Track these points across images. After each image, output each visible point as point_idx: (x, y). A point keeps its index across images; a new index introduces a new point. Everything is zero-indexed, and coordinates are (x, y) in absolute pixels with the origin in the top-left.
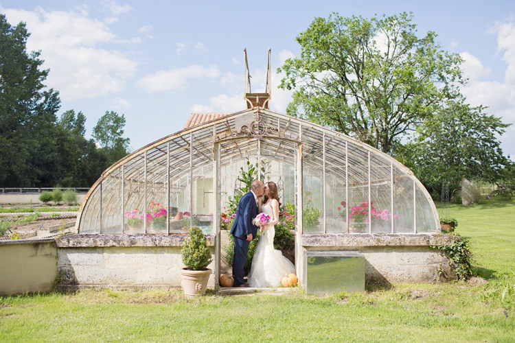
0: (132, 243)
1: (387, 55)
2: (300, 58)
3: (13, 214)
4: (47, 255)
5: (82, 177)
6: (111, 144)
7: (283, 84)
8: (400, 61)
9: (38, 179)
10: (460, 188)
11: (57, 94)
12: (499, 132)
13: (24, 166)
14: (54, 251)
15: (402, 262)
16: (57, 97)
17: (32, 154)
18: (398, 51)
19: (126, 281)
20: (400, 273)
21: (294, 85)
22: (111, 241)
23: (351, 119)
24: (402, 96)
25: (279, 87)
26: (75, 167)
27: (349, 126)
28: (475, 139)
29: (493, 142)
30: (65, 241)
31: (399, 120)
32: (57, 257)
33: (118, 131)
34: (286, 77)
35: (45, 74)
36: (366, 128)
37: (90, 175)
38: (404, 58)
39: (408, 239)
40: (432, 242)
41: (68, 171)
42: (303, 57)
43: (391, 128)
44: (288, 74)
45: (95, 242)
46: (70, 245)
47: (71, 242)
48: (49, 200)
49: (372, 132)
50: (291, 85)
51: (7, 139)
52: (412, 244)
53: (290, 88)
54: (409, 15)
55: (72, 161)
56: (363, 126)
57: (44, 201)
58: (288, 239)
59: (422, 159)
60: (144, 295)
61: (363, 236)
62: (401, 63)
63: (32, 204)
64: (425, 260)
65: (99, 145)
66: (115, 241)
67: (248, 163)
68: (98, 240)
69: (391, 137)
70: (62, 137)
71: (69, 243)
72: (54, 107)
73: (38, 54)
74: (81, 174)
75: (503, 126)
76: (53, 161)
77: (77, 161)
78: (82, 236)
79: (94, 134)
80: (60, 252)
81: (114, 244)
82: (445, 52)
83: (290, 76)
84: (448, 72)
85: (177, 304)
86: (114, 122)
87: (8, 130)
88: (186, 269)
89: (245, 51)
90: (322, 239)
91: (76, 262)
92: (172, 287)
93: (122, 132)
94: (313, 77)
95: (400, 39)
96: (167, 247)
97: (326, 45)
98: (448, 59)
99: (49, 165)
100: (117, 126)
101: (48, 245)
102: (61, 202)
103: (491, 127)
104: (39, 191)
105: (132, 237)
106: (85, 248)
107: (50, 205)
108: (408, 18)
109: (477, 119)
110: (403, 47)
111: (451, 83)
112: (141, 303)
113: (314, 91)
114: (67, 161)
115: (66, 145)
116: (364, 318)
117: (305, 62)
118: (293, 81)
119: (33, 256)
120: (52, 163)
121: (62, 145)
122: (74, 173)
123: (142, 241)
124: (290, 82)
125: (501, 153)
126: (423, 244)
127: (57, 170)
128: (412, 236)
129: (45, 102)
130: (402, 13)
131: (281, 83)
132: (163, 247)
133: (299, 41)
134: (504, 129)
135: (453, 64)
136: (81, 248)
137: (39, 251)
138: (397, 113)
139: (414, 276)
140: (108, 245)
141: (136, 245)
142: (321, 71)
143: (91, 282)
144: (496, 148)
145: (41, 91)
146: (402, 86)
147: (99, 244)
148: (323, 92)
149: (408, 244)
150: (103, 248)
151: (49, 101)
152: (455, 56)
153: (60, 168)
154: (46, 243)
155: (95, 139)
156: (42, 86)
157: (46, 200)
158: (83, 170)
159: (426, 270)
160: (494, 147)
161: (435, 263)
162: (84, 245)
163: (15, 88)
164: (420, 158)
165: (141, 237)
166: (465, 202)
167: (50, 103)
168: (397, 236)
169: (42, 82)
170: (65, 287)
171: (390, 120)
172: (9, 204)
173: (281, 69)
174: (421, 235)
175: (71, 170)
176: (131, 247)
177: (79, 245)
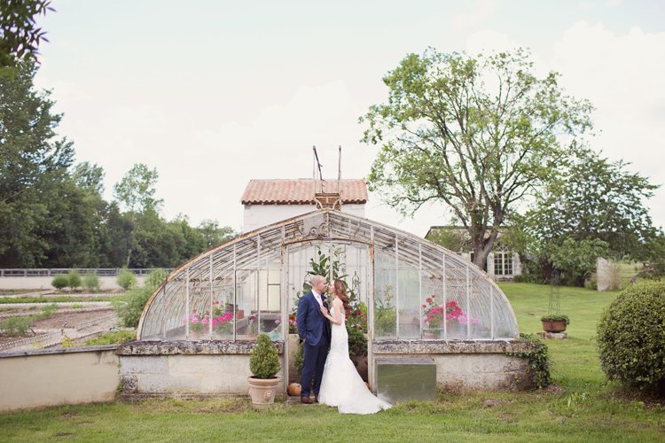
0: (198, 350)
1: (498, 99)
2: (387, 104)
3: (21, 305)
4: (109, 363)
5: (101, 252)
6: (139, 207)
7: (366, 138)
8: (516, 106)
9: (44, 255)
10: (594, 270)
11: (71, 144)
12: (646, 195)
13: (27, 238)
14: (116, 358)
15: (478, 370)
16: (72, 147)
17: (38, 222)
18: (512, 94)
19: (191, 390)
20: (475, 381)
21: (380, 138)
22: (176, 348)
23: (454, 181)
24: (518, 152)
25: (361, 141)
26: (92, 238)
27: (450, 189)
28: (616, 205)
29: (640, 209)
30: (128, 349)
31: (514, 183)
32: (119, 366)
33: (149, 190)
34: (370, 128)
35: (57, 119)
36: (473, 192)
37: (112, 250)
38: (521, 103)
39: (483, 346)
40: (508, 349)
41: (83, 244)
42: (391, 102)
43: (505, 192)
44: (373, 124)
45: (159, 349)
46: (134, 353)
47: (134, 349)
48: (64, 286)
49: (481, 198)
50: (377, 138)
51: (7, 202)
52: (487, 351)
53: (376, 142)
54: (525, 50)
55: (88, 230)
56: (470, 191)
57: (57, 287)
58: (362, 345)
59: (548, 231)
60: (210, 404)
61: (437, 343)
62: (517, 109)
63: (44, 290)
64: (502, 367)
65: (123, 208)
66: (180, 348)
67: (320, 253)
68: (162, 347)
69: (506, 205)
70: (75, 198)
71: (132, 350)
72: (67, 161)
73: (49, 92)
74: (99, 248)
75: (651, 187)
76: (65, 230)
77: (94, 230)
78: (145, 343)
79: (116, 194)
80: (123, 360)
81: (179, 351)
82: (571, 97)
83: (376, 127)
84: (576, 123)
85: (245, 412)
86: (144, 178)
87: (7, 191)
88: (252, 377)
89: (315, 150)
90: (394, 346)
91: (139, 370)
92: (239, 396)
93: (154, 190)
94: (404, 128)
95: (515, 79)
96: (234, 354)
97: (419, 89)
98: (575, 105)
99: (58, 236)
100: (147, 183)
101: (111, 353)
102: (79, 288)
103: (637, 189)
104: (49, 273)
105: (198, 345)
106: (148, 355)
107: (67, 292)
108: (524, 54)
109: (617, 178)
110: (520, 90)
111: (581, 135)
112: (209, 412)
113: (405, 146)
114: (82, 230)
115: (80, 209)
116: (429, 426)
117: (393, 110)
118: (379, 133)
119: (96, 364)
120: (63, 232)
121: (75, 209)
122: (91, 247)
123: (208, 349)
124: (375, 134)
125: (650, 222)
126: (499, 351)
127: (68, 243)
128: (489, 342)
129: (55, 154)
130: (518, 49)
131: (364, 136)
132: (229, 354)
133: (386, 82)
134: (653, 191)
135: (581, 111)
136: (144, 355)
137: (102, 359)
138: (511, 174)
139: (490, 384)
140: (173, 352)
141: (202, 352)
142: (414, 120)
143: (154, 391)
144: (644, 215)
145: (51, 141)
146: (517, 140)
147: (163, 351)
148: (416, 147)
149: (483, 351)
150: (167, 355)
151: (60, 152)
152: (583, 103)
153: (72, 240)
154: (109, 351)
155: (117, 201)
156: (53, 134)
157: (59, 285)
158: (102, 242)
159: (503, 378)
160: (642, 213)
161: (512, 370)
162: (148, 353)
163: (17, 137)
164: (545, 229)
165: (206, 344)
166: (600, 288)
167: (62, 155)
168: (473, 342)
169: (53, 130)
170: (126, 396)
171: (504, 183)
172: (12, 291)
173: (364, 118)
174: (498, 342)
175: (87, 243)
176: (196, 355)
177: (143, 353)
